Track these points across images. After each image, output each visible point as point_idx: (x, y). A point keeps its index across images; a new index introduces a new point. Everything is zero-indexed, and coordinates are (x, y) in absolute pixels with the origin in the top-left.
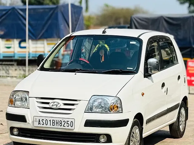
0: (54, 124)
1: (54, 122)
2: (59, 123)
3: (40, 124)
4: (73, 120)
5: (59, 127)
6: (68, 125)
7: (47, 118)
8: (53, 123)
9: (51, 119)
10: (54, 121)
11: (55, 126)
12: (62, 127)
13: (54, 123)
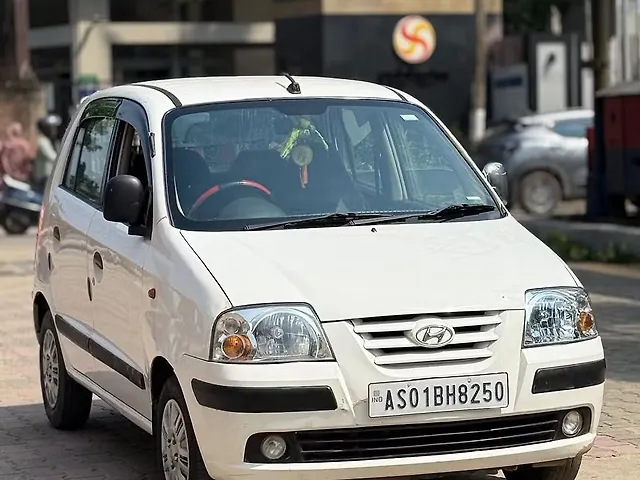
0: (438, 399)
1: (438, 393)
2: (457, 394)
3: (392, 405)
4: (502, 379)
5: (458, 406)
6: (487, 396)
7: (414, 385)
8: (436, 396)
9: (431, 384)
10: (438, 391)
11: (443, 407)
12: (468, 405)
13: (441, 396)
